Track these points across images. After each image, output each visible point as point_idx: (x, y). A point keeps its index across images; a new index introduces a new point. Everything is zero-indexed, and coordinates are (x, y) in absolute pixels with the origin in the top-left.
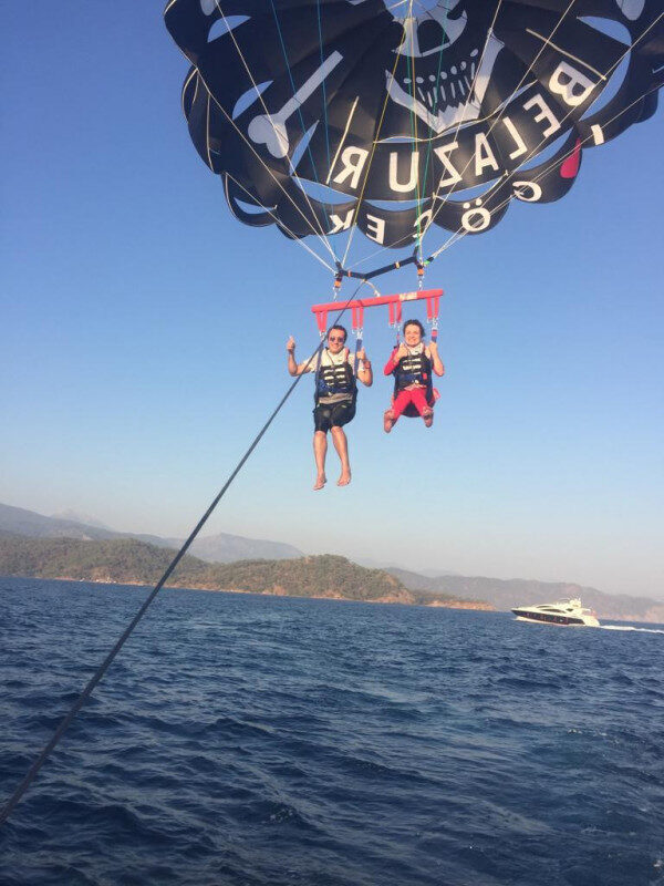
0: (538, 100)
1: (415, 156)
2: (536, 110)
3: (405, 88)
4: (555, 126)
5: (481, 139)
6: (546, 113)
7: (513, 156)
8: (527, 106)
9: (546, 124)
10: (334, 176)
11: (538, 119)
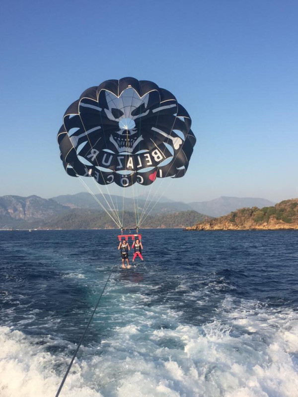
0: (148, 155)
1: (111, 157)
2: (147, 157)
3: (114, 139)
4: (151, 163)
5: (131, 159)
6: (149, 159)
7: (138, 167)
8: (145, 155)
9: (148, 161)
10: (87, 155)
11: (147, 159)
